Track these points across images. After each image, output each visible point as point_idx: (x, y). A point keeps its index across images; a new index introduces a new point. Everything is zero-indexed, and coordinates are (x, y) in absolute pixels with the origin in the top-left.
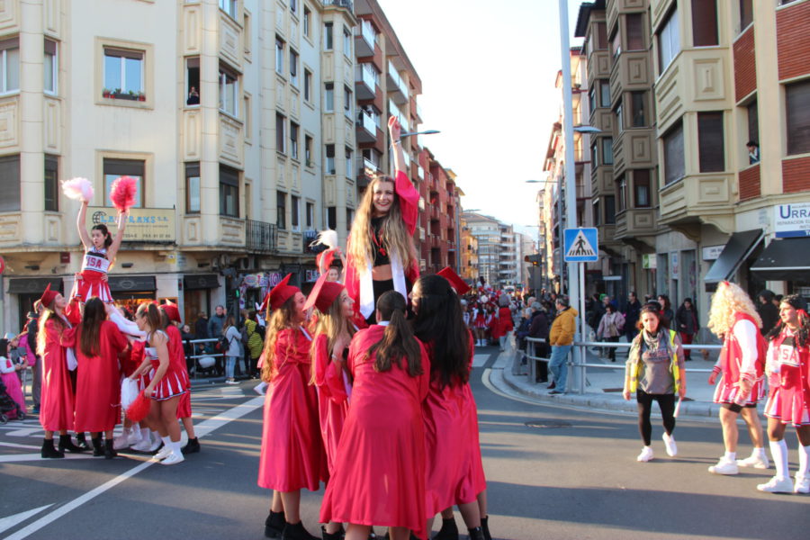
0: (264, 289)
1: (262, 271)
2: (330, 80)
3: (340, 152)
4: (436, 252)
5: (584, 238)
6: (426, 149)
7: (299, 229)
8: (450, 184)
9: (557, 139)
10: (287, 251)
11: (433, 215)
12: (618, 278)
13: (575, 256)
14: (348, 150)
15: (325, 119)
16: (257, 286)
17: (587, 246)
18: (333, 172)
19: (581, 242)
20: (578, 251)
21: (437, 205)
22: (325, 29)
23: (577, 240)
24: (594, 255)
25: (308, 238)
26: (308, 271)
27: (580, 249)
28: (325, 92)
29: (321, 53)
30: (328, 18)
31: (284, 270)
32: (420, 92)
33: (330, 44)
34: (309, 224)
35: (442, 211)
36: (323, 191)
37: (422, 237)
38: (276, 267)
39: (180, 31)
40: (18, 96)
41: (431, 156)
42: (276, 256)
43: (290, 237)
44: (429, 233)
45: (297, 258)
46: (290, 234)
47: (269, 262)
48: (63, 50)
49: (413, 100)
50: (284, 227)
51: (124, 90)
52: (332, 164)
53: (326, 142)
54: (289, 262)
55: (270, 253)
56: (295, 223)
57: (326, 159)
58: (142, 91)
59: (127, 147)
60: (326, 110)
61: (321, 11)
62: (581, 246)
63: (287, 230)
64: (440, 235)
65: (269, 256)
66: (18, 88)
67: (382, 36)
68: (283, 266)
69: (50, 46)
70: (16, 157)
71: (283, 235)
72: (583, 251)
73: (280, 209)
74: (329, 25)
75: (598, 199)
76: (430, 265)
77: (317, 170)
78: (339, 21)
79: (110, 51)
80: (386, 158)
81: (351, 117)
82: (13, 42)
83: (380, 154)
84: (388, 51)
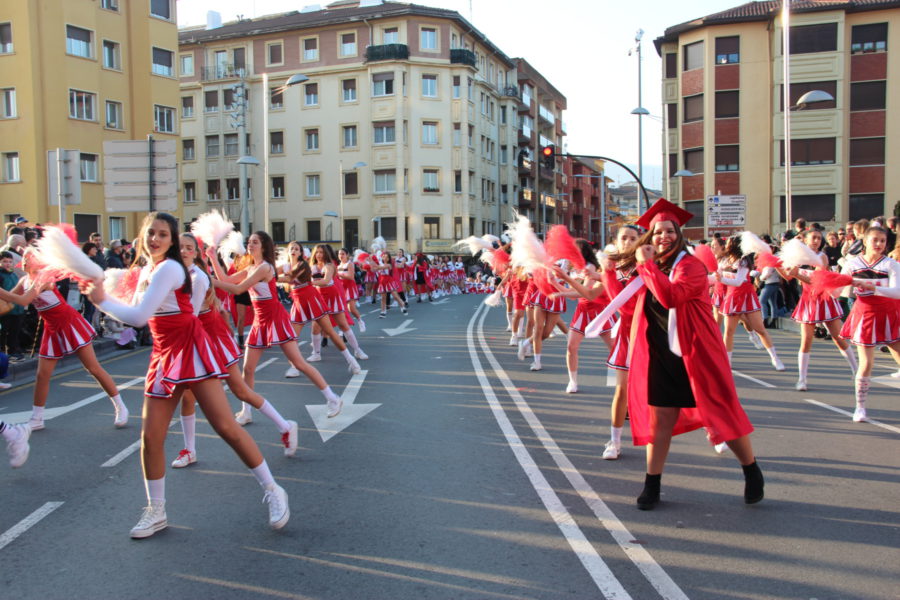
2: (504, 144)
3: (510, 189)
11: (576, 212)
14: (515, 187)
15: (501, 169)
18: (506, 202)
21: (580, 202)
22: (501, 110)
28: (501, 152)
29: (499, 126)
30: (503, 104)
33: (504, 121)
35: (585, 205)
36: (500, 215)
39: (452, 159)
40: (395, 194)
48: (409, 172)
49: (558, 121)
51: (431, 187)
52: (505, 197)
53: (502, 184)
57: (502, 194)
58: (438, 187)
59: (433, 212)
60: (502, 164)
61: (499, 99)
66: (394, 189)
67: (535, 89)
69: (406, 171)
70: (394, 219)
74: (504, 108)
77: (497, 202)
78: (510, 105)
79: (426, 171)
80: (537, 181)
81: (516, 164)
82: (392, 171)
83: (533, 179)
84: (539, 95)
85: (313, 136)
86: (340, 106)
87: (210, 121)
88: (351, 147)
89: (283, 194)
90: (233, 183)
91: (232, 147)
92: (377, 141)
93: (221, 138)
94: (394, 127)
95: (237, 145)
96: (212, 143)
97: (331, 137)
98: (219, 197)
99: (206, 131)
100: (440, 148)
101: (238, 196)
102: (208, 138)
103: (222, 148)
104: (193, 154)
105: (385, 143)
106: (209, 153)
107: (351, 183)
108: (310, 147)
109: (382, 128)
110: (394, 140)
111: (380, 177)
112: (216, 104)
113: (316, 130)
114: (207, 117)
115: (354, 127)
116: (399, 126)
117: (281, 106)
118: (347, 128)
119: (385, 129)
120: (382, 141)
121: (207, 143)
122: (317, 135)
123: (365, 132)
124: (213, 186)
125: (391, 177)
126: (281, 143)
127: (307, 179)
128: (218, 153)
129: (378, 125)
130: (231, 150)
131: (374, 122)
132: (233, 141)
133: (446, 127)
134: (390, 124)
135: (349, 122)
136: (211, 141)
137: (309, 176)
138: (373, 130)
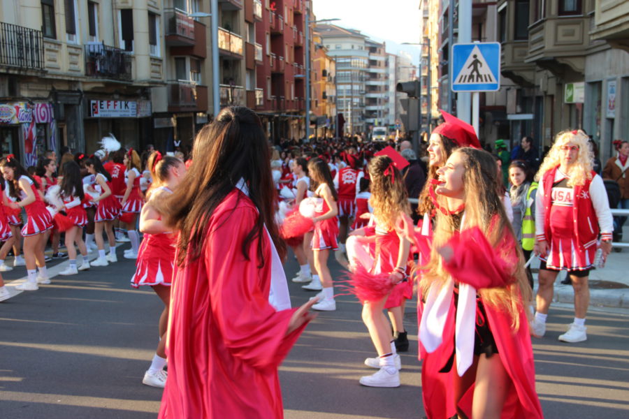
0: (25, 126)
1: (23, 99)
4: (277, 79)
5: (480, 58)
7: (78, 39)
10: (59, 72)
11: (274, 26)
12: (529, 117)
13: (466, 83)
16: (15, 121)
17: (484, 70)
19: (476, 63)
20: (471, 77)
21: (279, 11)
23: (470, 60)
24: (494, 81)
25: (92, 54)
26: (93, 102)
27: (475, 74)
31: (56, 99)
34: (92, 32)
35: (286, 21)
37: (259, 57)
38: (45, 95)
42: (42, 78)
43: (64, 51)
44: (268, 52)
45: (77, 82)
46: (64, 46)
47: (32, 86)
50: (54, 36)
54: (65, 87)
55: (34, 74)
56: (71, 30)
62: (476, 69)
63: (58, 40)
64: (283, 55)
65: (31, 77)
68: (54, 94)
71: (53, 47)
72: (479, 75)
73: (47, 8)
75: (505, 4)
76: (270, 97)
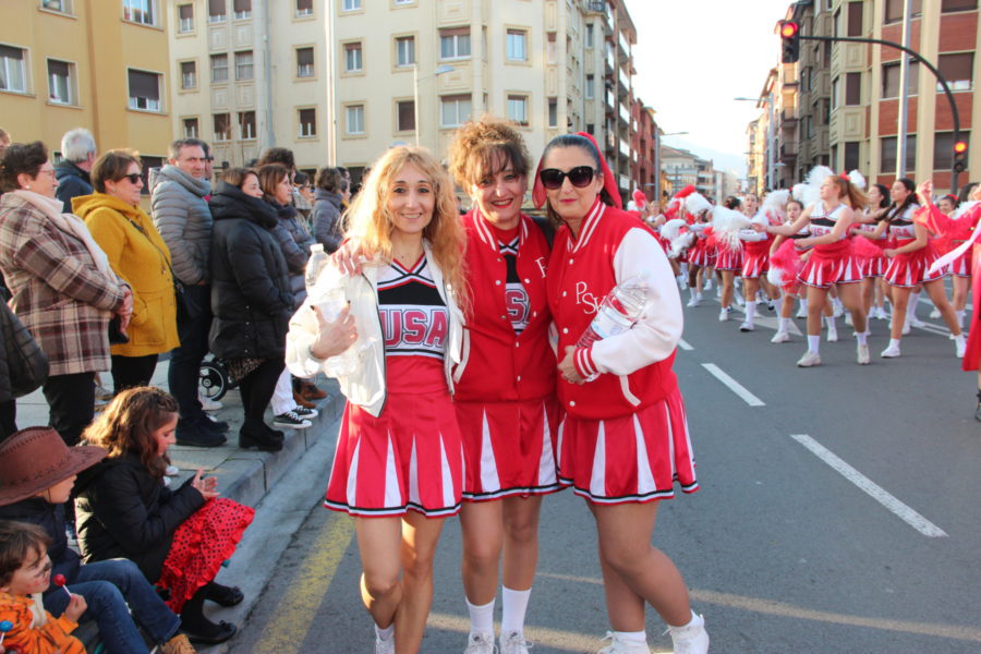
2: (591, 72)
6: (639, 100)
8: (653, 126)
9: (773, 84)
14: (601, 127)
15: (587, 104)
21: (644, 153)
22: (587, 29)
28: (586, 82)
29: (584, 49)
30: (589, 21)
32: (636, 43)
33: (590, 43)
35: (647, 158)
39: (545, 82)
41: (641, 104)
48: (489, 98)
49: (631, 55)
51: (517, 119)
53: (588, 122)
58: (526, 119)
60: (587, 98)
61: (584, 15)
67: (616, 11)
69: (485, 96)
74: (590, 26)
78: (598, 24)
79: (511, 97)
80: (617, 122)
81: (603, 99)
82: (467, 97)
83: (613, 120)
84: (618, 20)
85: (355, 52)
86: (392, 10)
87: (216, 34)
88: (407, 65)
89: (314, 132)
90: (248, 118)
91: (246, 69)
92: (444, 55)
93: (231, 57)
94: (468, 35)
95: (252, 66)
96: (219, 64)
97: (378, 51)
98: (229, 137)
99: (210, 49)
100: (530, 66)
101: (254, 135)
102: (214, 57)
103: (232, 71)
104: (194, 81)
105: (456, 58)
106: (215, 79)
107: (406, 114)
108: (350, 66)
109: (452, 37)
110: (468, 53)
111: (449, 105)
112: (223, 13)
113: (359, 44)
114: (211, 30)
115: (411, 38)
116: (476, 32)
117: (310, 12)
118: (401, 40)
119: (456, 38)
120: (452, 55)
121: (212, 65)
122: (359, 50)
123: (427, 44)
124: (221, 122)
125: (465, 104)
126: (311, 62)
127: (347, 110)
128: (227, 78)
129: (446, 33)
130: (244, 73)
131: (441, 30)
132: (246, 61)
133: (537, 37)
134: (464, 31)
135: (404, 31)
136: (217, 62)
137: (349, 107)
138: (440, 40)
